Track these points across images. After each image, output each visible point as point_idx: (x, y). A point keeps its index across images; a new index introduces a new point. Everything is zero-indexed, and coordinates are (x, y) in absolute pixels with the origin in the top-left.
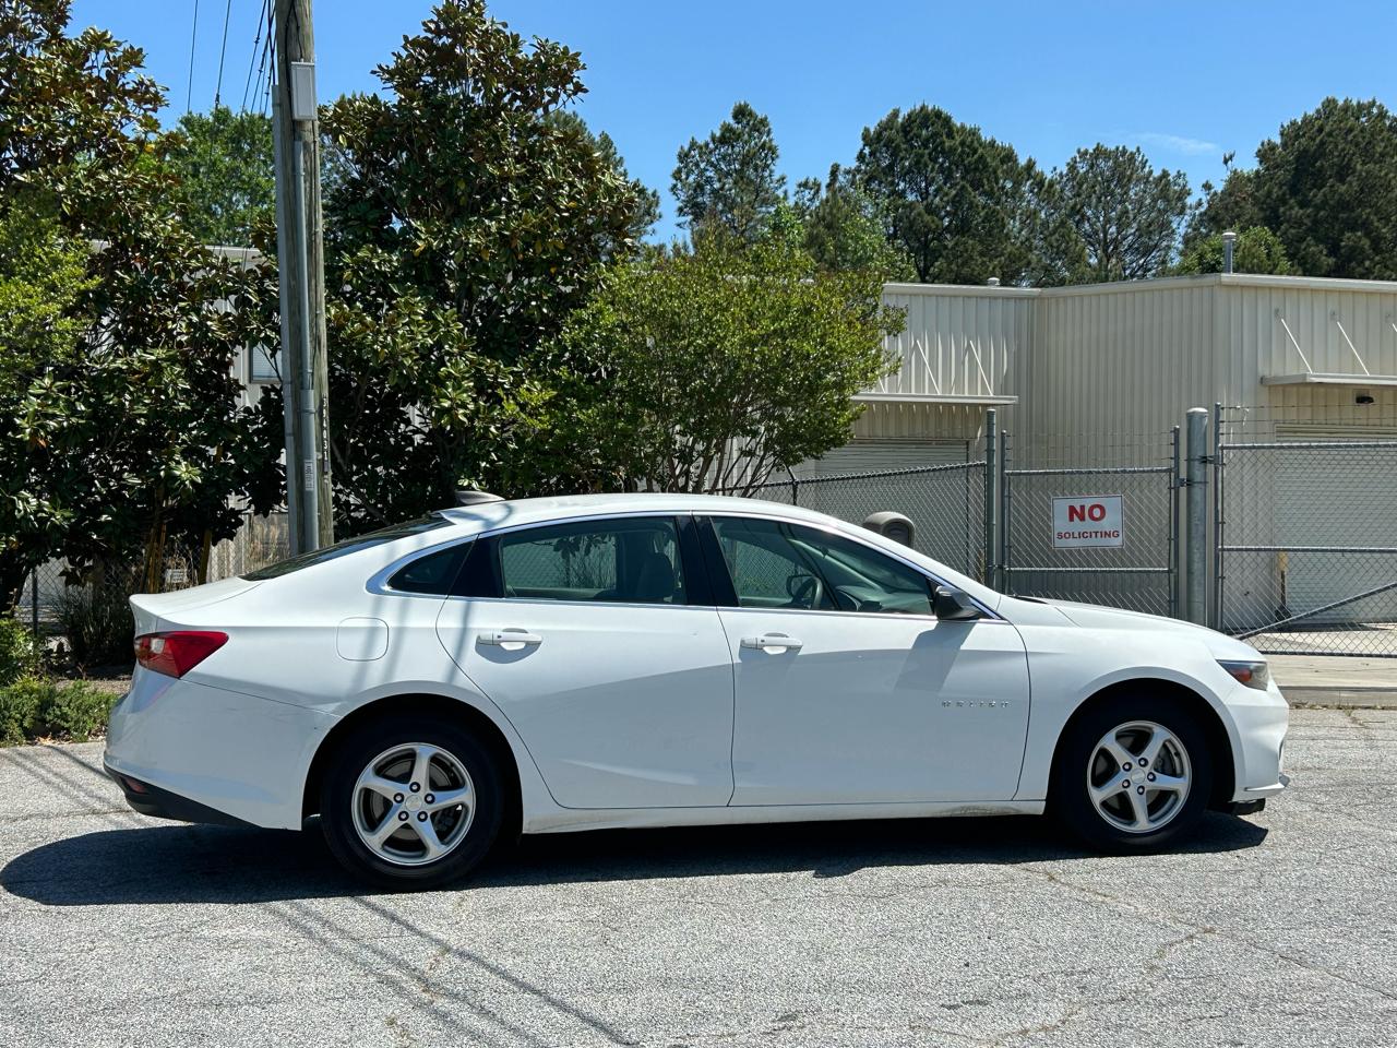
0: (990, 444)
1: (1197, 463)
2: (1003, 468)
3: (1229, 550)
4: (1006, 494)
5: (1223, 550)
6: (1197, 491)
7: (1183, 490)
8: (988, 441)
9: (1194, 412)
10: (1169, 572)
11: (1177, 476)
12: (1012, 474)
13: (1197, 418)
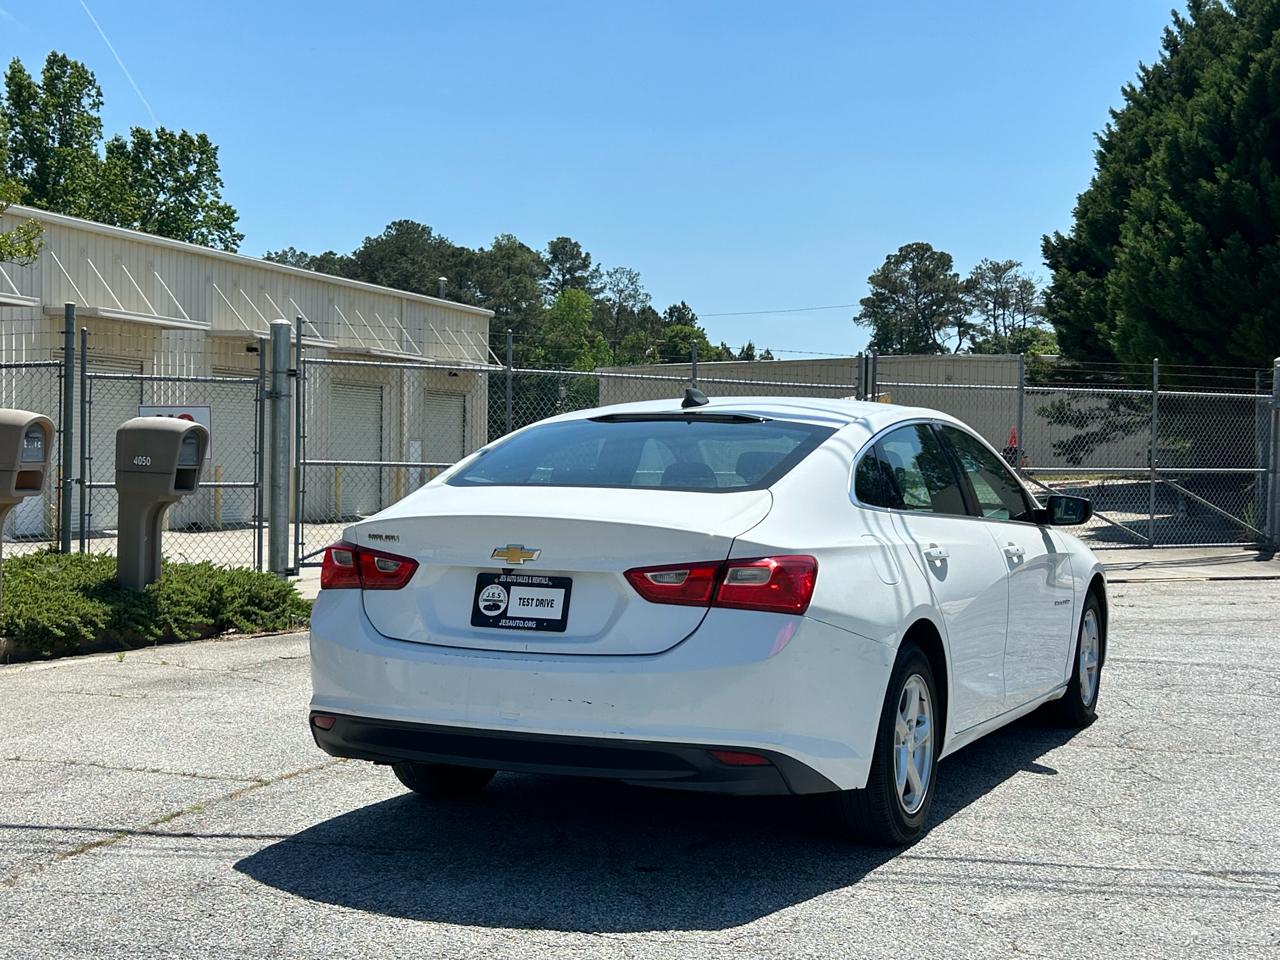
0: (69, 341)
1: (284, 376)
2: (83, 370)
3: (310, 464)
4: (87, 399)
5: (305, 464)
6: (282, 404)
7: (267, 403)
8: (67, 338)
9: (282, 324)
10: (255, 486)
11: (262, 388)
12: (96, 377)
13: (283, 331)
